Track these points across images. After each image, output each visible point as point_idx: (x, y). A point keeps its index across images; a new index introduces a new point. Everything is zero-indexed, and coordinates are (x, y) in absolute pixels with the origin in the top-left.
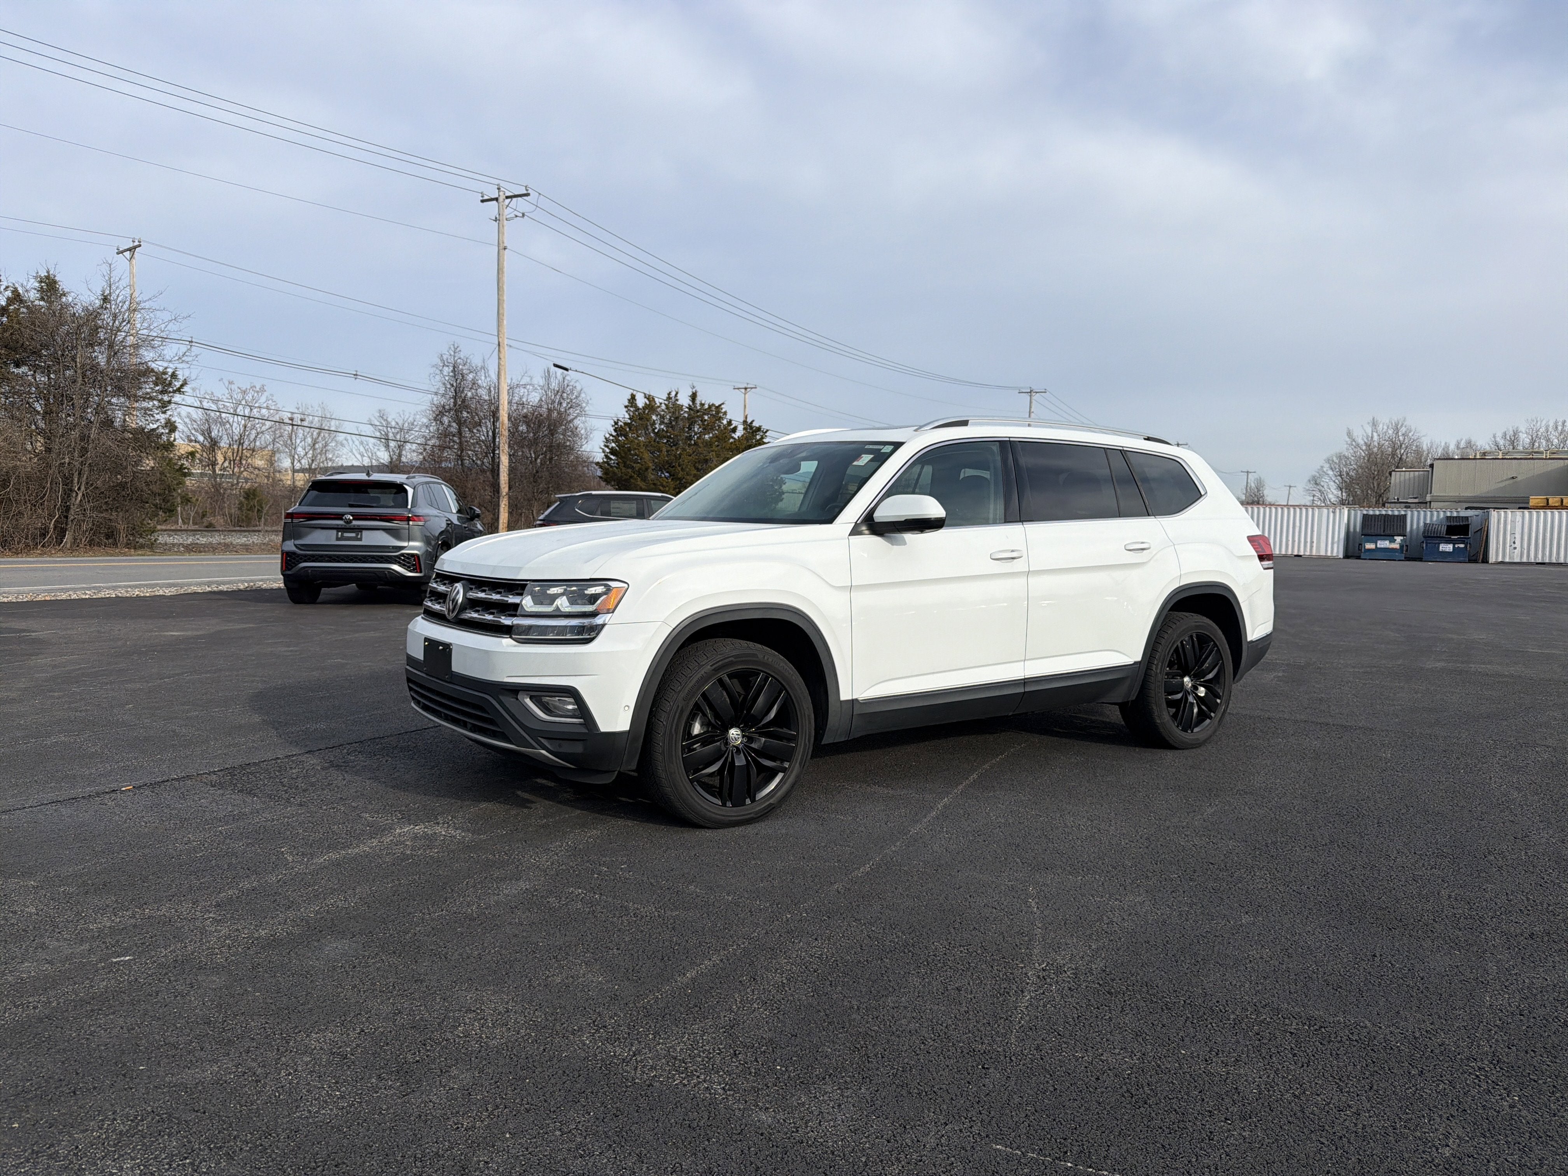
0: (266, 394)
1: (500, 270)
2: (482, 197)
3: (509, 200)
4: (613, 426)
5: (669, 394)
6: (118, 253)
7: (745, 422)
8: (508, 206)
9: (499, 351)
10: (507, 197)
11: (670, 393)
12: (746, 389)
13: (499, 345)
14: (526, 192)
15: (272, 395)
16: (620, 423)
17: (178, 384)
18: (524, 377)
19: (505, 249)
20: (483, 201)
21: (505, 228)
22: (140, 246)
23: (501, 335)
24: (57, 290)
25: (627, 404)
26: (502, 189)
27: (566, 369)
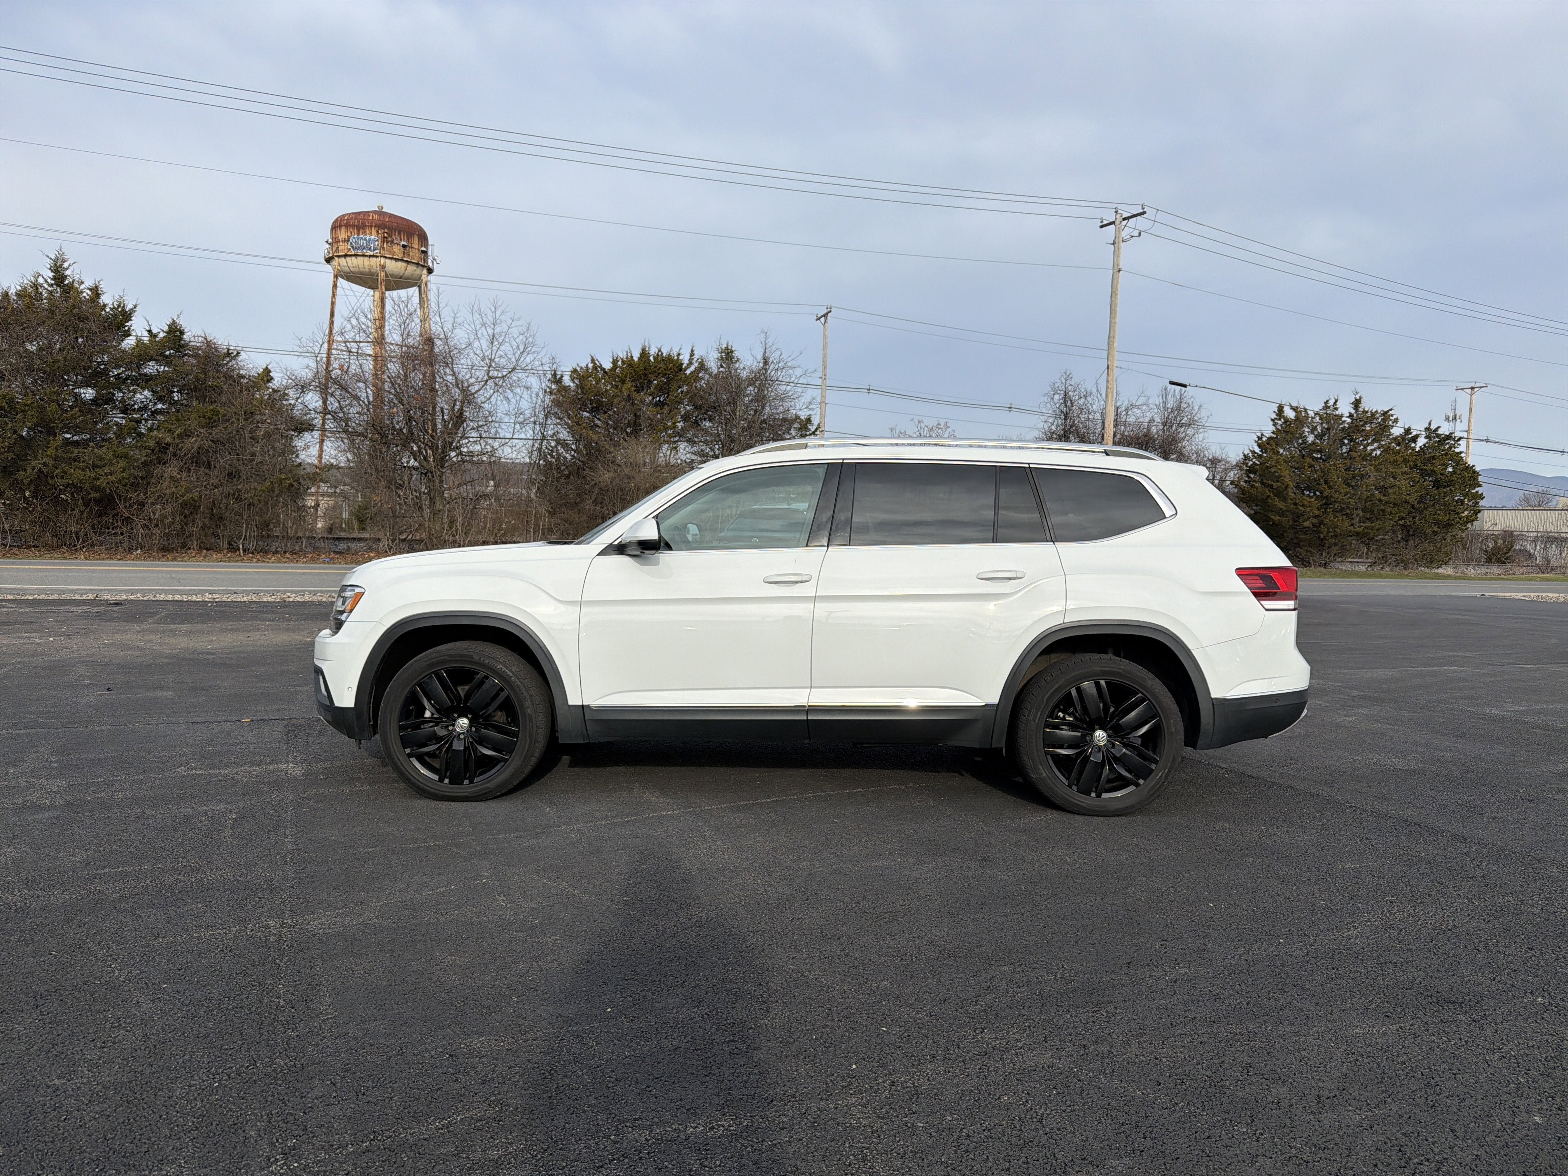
0: (949, 430)
1: (1114, 294)
2: (1102, 222)
3: (1126, 221)
4: (1256, 442)
5: (1326, 402)
6: (817, 320)
7: (1427, 429)
8: (1125, 226)
9: (1108, 374)
10: (1124, 219)
11: (1328, 401)
12: (1472, 388)
13: (1108, 368)
14: (1142, 211)
15: (954, 431)
16: (1264, 439)
17: (813, 429)
18: (1141, 398)
19: (1119, 271)
20: (1102, 227)
21: (1121, 250)
22: (830, 311)
23: (1111, 358)
24: (732, 358)
25: (1274, 416)
26: (1120, 211)
27: (1185, 386)
